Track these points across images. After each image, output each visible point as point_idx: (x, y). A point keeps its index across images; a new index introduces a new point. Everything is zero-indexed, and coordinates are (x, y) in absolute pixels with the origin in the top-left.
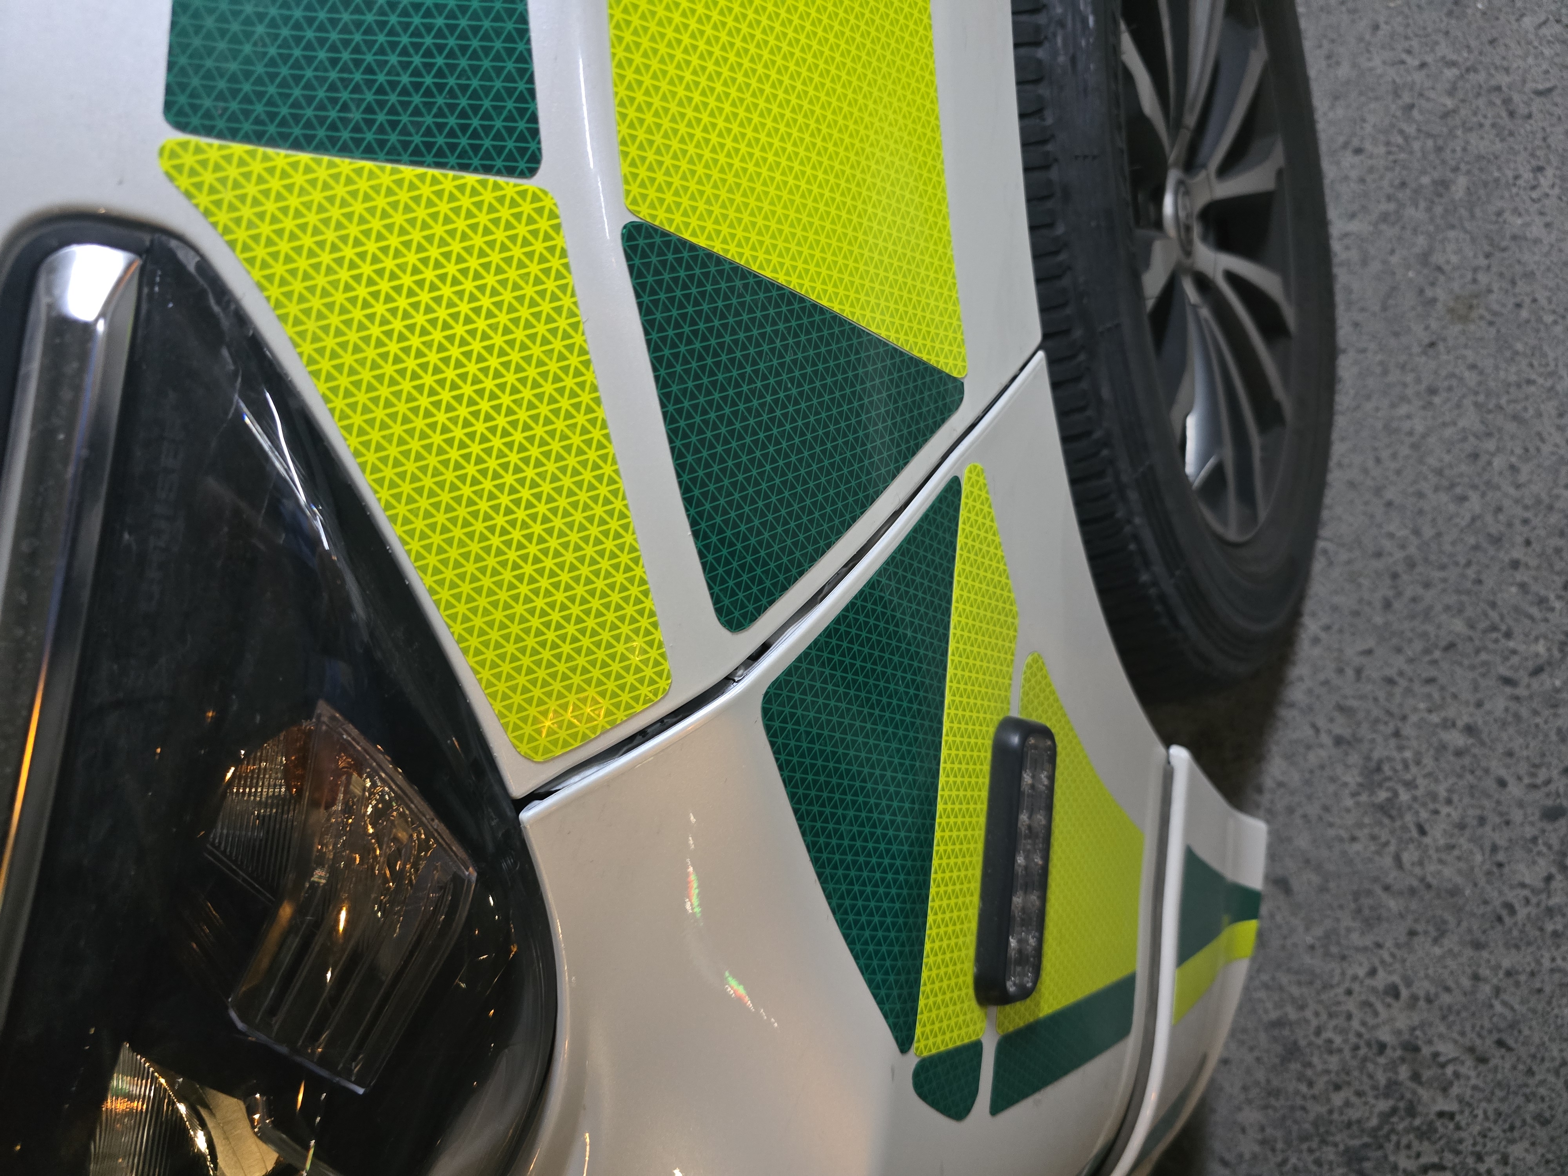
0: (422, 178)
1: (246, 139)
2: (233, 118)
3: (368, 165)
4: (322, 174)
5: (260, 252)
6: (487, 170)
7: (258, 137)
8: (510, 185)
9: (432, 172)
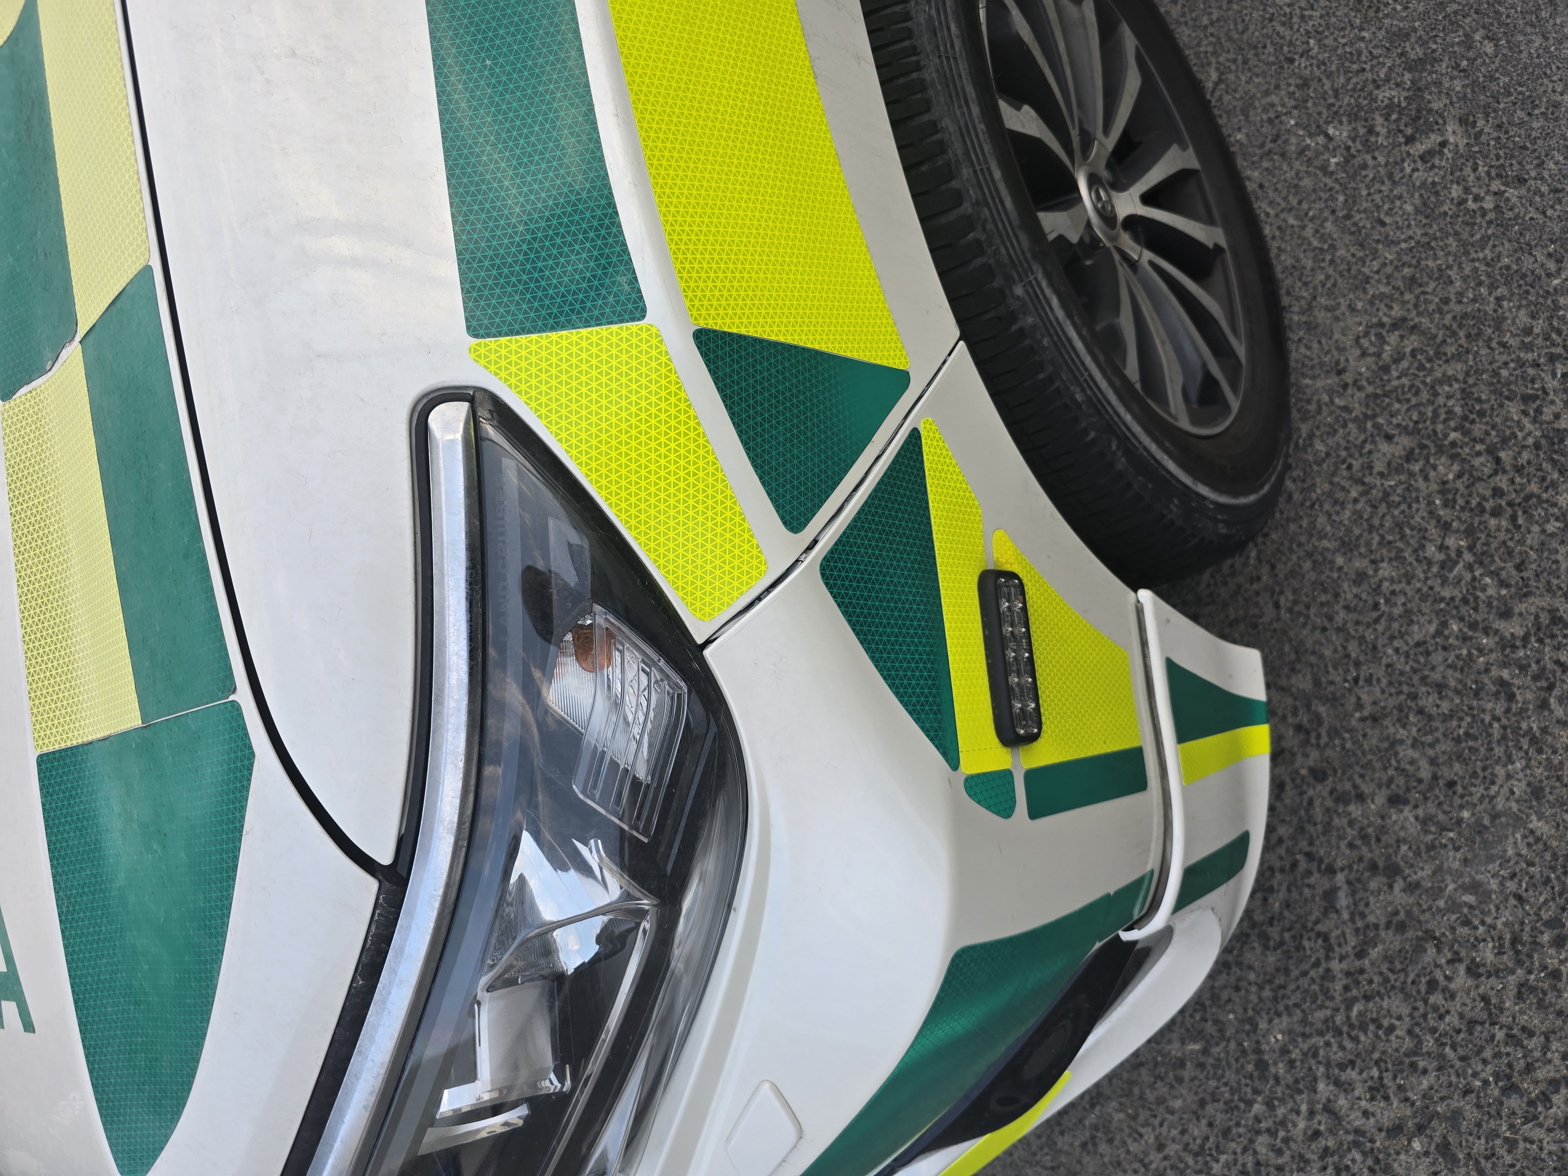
0: (591, 333)
1: (507, 335)
2: (498, 326)
3: (564, 333)
4: (544, 342)
5: (523, 387)
6: (622, 321)
7: (511, 333)
8: (633, 326)
9: (595, 329)
